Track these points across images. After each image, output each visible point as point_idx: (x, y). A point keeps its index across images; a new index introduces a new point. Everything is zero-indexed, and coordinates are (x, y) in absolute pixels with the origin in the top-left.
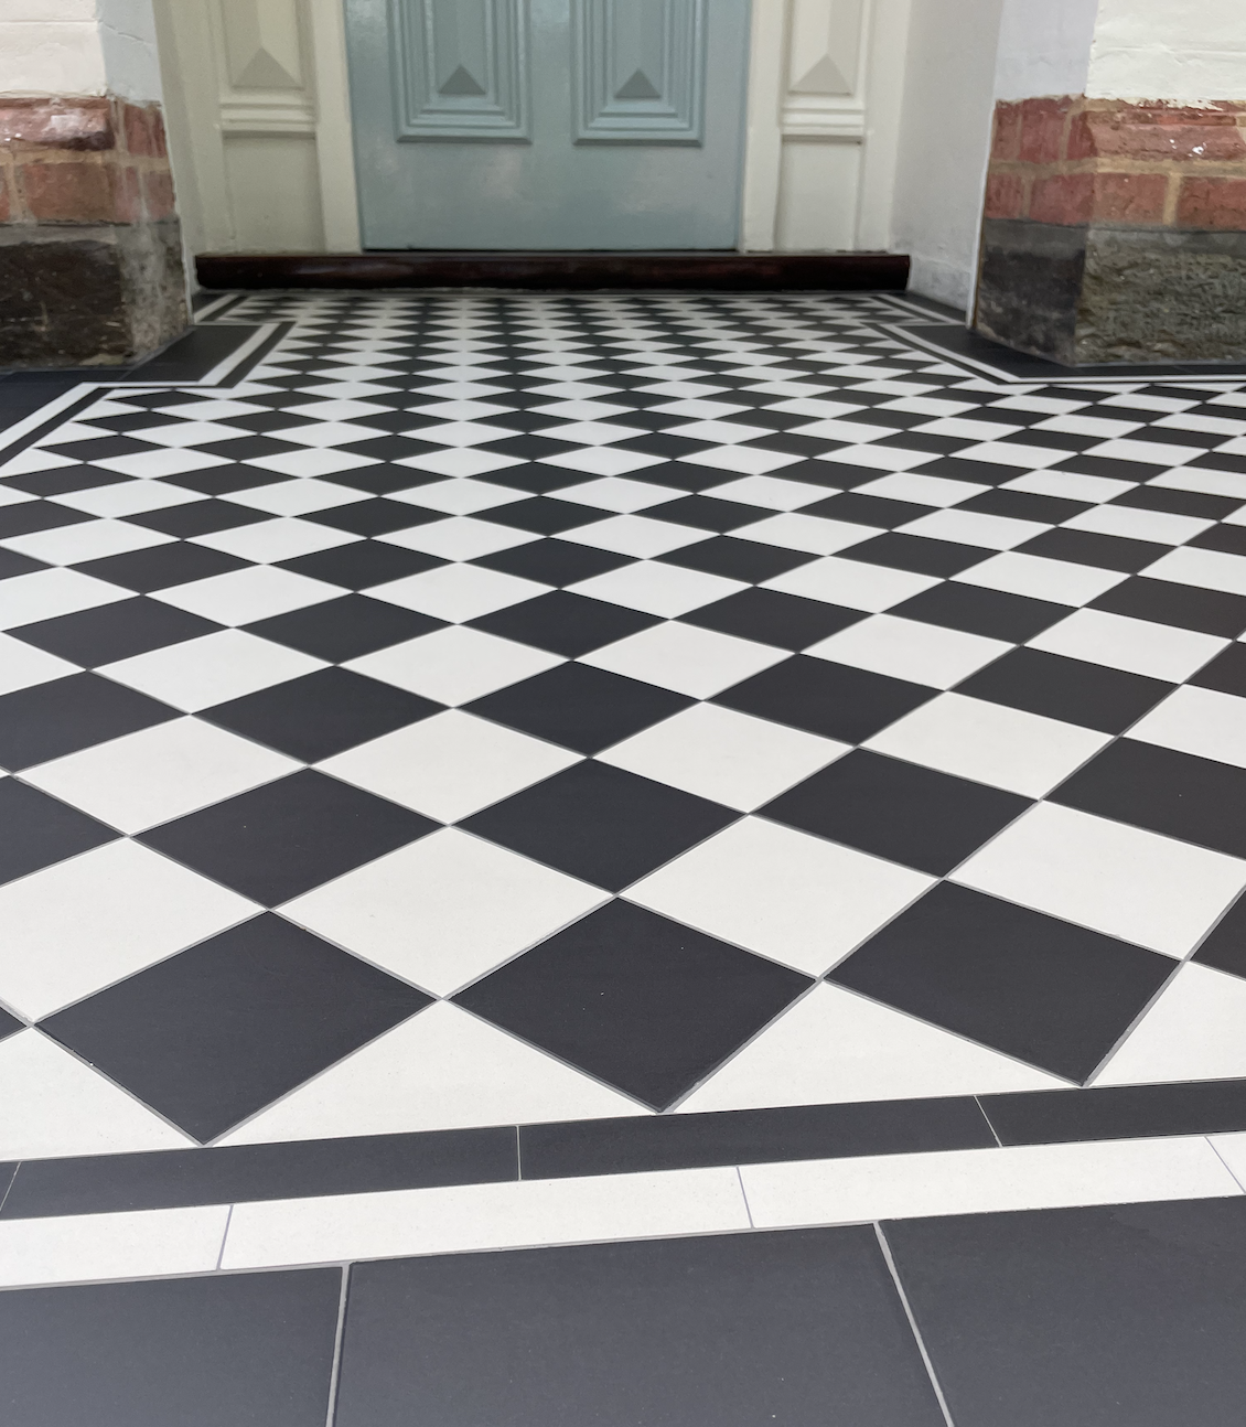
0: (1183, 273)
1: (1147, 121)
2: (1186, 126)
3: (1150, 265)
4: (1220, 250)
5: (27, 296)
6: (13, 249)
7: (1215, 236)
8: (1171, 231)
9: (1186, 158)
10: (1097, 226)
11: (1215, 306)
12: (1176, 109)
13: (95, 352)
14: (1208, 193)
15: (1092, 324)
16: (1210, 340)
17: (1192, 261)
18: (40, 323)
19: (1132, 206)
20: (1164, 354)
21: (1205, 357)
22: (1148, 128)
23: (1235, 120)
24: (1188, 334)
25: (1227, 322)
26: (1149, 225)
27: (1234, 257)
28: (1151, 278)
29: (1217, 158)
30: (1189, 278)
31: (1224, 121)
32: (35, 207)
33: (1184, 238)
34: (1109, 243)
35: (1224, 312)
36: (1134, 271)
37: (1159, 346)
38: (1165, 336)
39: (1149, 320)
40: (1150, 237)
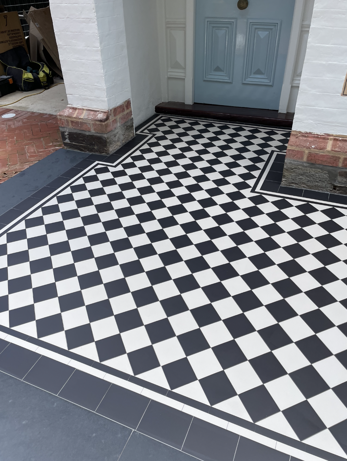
0: (308, 172)
1: (305, 137)
2: (315, 139)
3: (300, 169)
4: (319, 168)
5: (93, 143)
6: (91, 135)
7: (317, 165)
8: (305, 163)
9: (309, 148)
10: (287, 159)
11: (317, 179)
12: (314, 134)
13: (103, 153)
14: (315, 156)
15: (286, 178)
16: (316, 186)
17: (311, 169)
18: (95, 147)
19: (295, 156)
20: (304, 187)
21: (314, 189)
22: (305, 138)
23: (328, 139)
24: (309, 184)
25: (320, 183)
26: (300, 161)
27: (322, 170)
28: (301, 172)
29: (317, 149)
30: (310, 173)
31: (325, 139)
32: (95, 130)
33: (309, 164)
34: (290, 163)
35: (319, 181)
36: (296, 169)
37: (303, 185)
38: (304, 184)
39: (300, 180)
40: (300, 163)
